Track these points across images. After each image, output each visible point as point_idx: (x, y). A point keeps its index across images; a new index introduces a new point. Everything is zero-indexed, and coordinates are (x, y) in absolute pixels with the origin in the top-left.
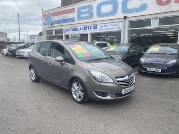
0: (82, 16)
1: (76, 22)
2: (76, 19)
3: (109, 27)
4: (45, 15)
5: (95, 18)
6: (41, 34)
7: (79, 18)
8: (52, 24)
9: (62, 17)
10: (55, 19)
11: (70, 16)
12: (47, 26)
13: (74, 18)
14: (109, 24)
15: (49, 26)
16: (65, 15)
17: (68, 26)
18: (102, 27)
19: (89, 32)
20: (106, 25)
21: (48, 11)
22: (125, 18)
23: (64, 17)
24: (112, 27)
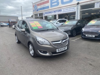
0: (53, 4)
1: (50, 8)
2: (50, 7)
3: (68, 10)
4: (34, 6)
5: (60, 5)
6: (32, 16)
7: (52, 6)
8: (37, 10)
9: (42, 6)
10: (39, 7)
11: (46, 5)
12: (35, 12)
13: (49, 6)
14: (68, 8)
15: (36, 12)
16: (44, 5)
17: (45, 11)
18: (64, 10)
19: (57, 13)
20: (67, 9)
21: (35, 3)
22: (78, 4)
23: (43, 6)
24: (70, 10)
